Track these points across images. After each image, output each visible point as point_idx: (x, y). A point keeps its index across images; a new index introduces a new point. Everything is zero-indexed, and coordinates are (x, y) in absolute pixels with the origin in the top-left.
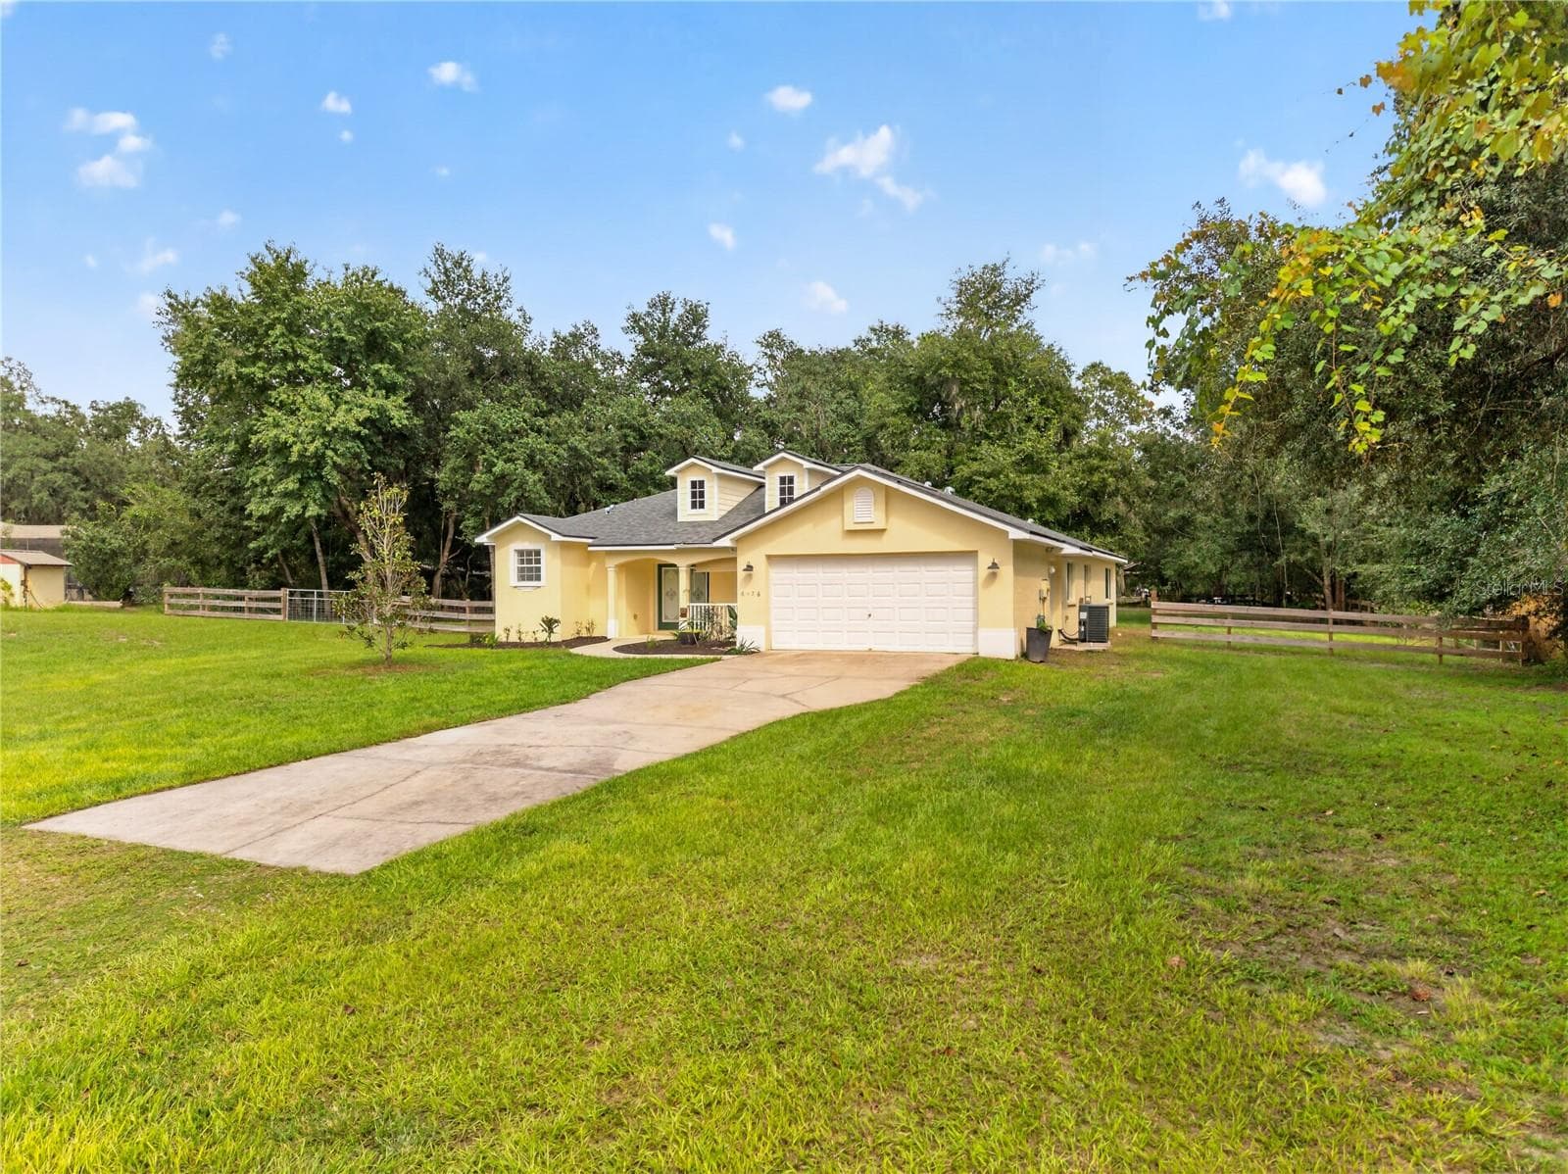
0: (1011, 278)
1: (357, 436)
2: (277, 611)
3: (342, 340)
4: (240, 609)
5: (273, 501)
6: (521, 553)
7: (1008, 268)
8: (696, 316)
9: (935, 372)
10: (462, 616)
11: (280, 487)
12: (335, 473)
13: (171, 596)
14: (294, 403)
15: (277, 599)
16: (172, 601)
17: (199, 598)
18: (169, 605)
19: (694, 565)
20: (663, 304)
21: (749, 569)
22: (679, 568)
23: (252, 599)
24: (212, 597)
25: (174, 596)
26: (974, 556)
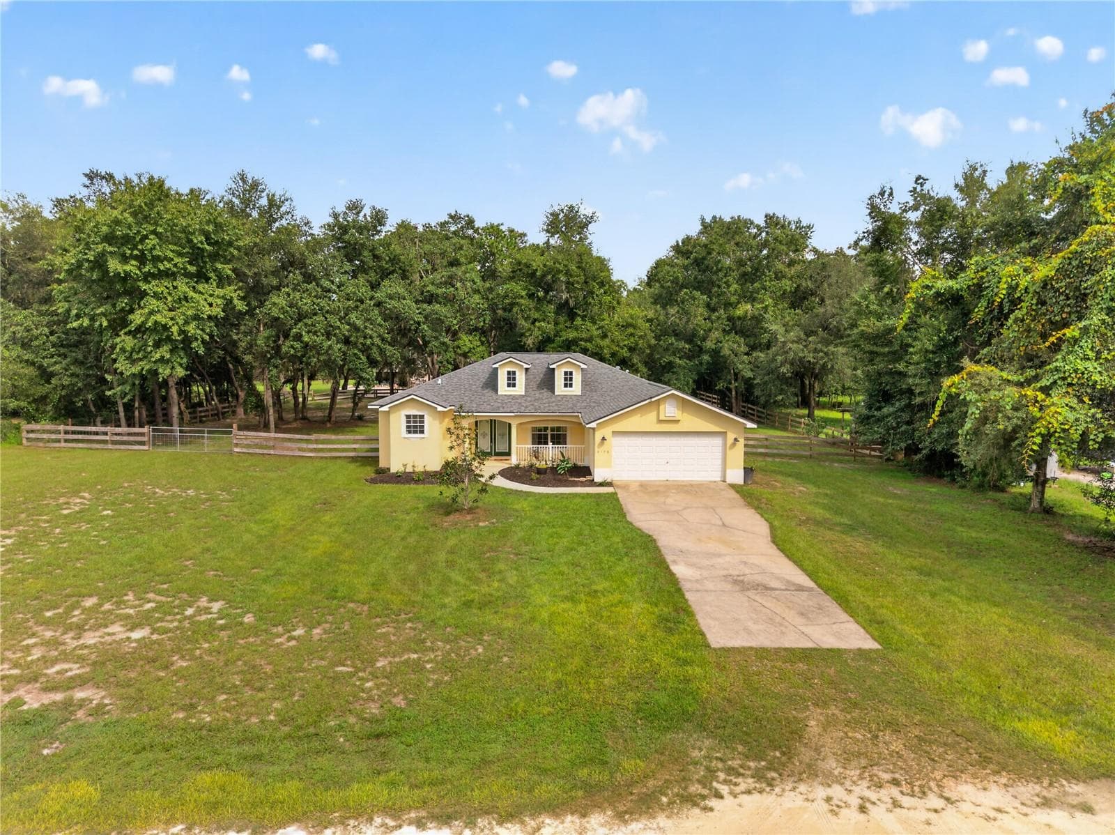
2: (142, 443)
4: (103, 442)
6: (408, 417)
13: (30, 432)
15: (141, 435)
16: (31, 435)
17: (60, 433)
18: (27, 439)
19: (521, 424)
20: (355, 207)
21: (604, 439)
22: (510, 424)
23: (116, 434)
24: (74, 433)
25: (32, 431)
26: (724, 434)
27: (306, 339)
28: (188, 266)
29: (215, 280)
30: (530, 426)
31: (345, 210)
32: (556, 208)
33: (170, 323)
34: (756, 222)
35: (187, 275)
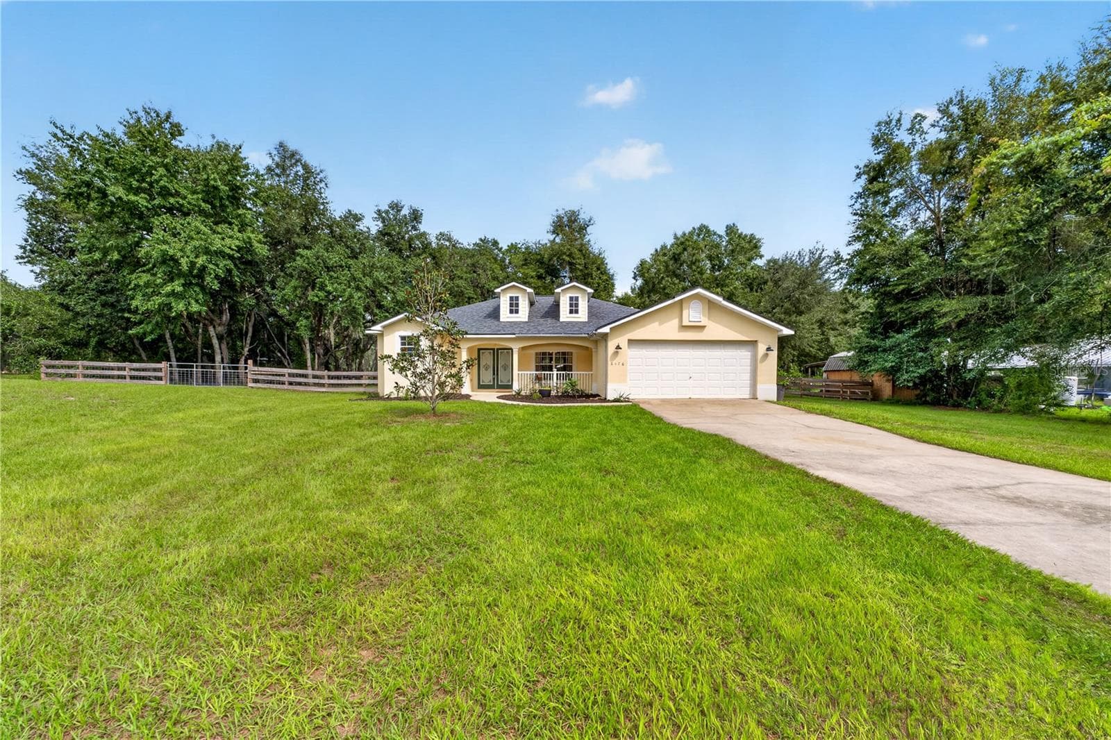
0: (583, 217)
1: (231, 257)
2: (160, 379)
3: (216, 188)
4: (124, 377)
5: (158, 300)
6: (403, 338)
7: (581, 212)
8: (416, 216)
9: (559, 258)
10: (322, 381)
11: (168, 288)
12: (216, 282)
13: (48, 367)
14: (175, 228)
15: (160, 370)
16: (49, 371)
17: (78, 368)
18: (46, 374)
19: (523, 348)
20: (396, 207)
21: (618, 347)
22: (512, 349)
23: (134, 370)
24: (94, 368)
25: (53, 367)
26: (753, 343)
27: (329, 288)
28: (203, 204)
29: (237, 225)
30: (533, 352)
31: (387, 208)
32: (561, 212)
33: (179, 254)
34: (718, 232)
35: (202, 212)
